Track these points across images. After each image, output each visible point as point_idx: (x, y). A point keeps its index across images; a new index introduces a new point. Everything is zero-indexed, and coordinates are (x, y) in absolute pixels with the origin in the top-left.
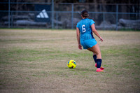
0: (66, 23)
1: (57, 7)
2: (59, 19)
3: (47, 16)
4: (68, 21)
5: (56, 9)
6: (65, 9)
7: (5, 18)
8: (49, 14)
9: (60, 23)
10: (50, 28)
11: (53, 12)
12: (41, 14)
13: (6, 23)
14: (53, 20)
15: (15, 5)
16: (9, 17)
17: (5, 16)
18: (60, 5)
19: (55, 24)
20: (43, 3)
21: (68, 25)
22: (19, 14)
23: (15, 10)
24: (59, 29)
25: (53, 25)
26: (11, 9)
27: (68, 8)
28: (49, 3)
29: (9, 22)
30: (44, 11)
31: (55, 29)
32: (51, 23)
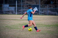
0: (45, 13)
1: (41, 6)
2: (42, 11)
3: (37, 10)
4: (46, 12)
5: (41, 7)
6: (45, 7)
7: (20, 10)
8: (38, 9)
9: (43, 12)
10: (39, 15)
11: (40, 8)
12: (35, 9)
13: (20, 12)
14: (40, 12)
15: (24, 5)
16: (22, 10)
17: (20, 9)
18: (42, 5)
19: (41, 13)
20: (36, 4)
21: (46, 14)
22: (26, 9)
23: (24, 7)
24: (42, 15)
25: (40, 13)
26: (22, 7)
27: (46, 7)
28: (38, 4)
29: (21, 12)
30: (36, 8)
31: (40, 15)
32: (39, 13)
